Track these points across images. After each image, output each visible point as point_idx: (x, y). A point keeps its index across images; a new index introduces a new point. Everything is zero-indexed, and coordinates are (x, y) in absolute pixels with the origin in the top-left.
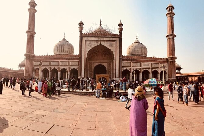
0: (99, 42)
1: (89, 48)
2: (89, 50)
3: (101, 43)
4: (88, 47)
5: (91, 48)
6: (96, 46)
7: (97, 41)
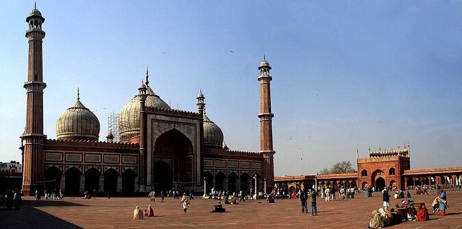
0: (172, 125)
1: (157, 134)
2: (157, 137)
3: (174, 126)
4: (156, 131)
5: (160, 134)
6: (167, 130)
7: (169, 122)
